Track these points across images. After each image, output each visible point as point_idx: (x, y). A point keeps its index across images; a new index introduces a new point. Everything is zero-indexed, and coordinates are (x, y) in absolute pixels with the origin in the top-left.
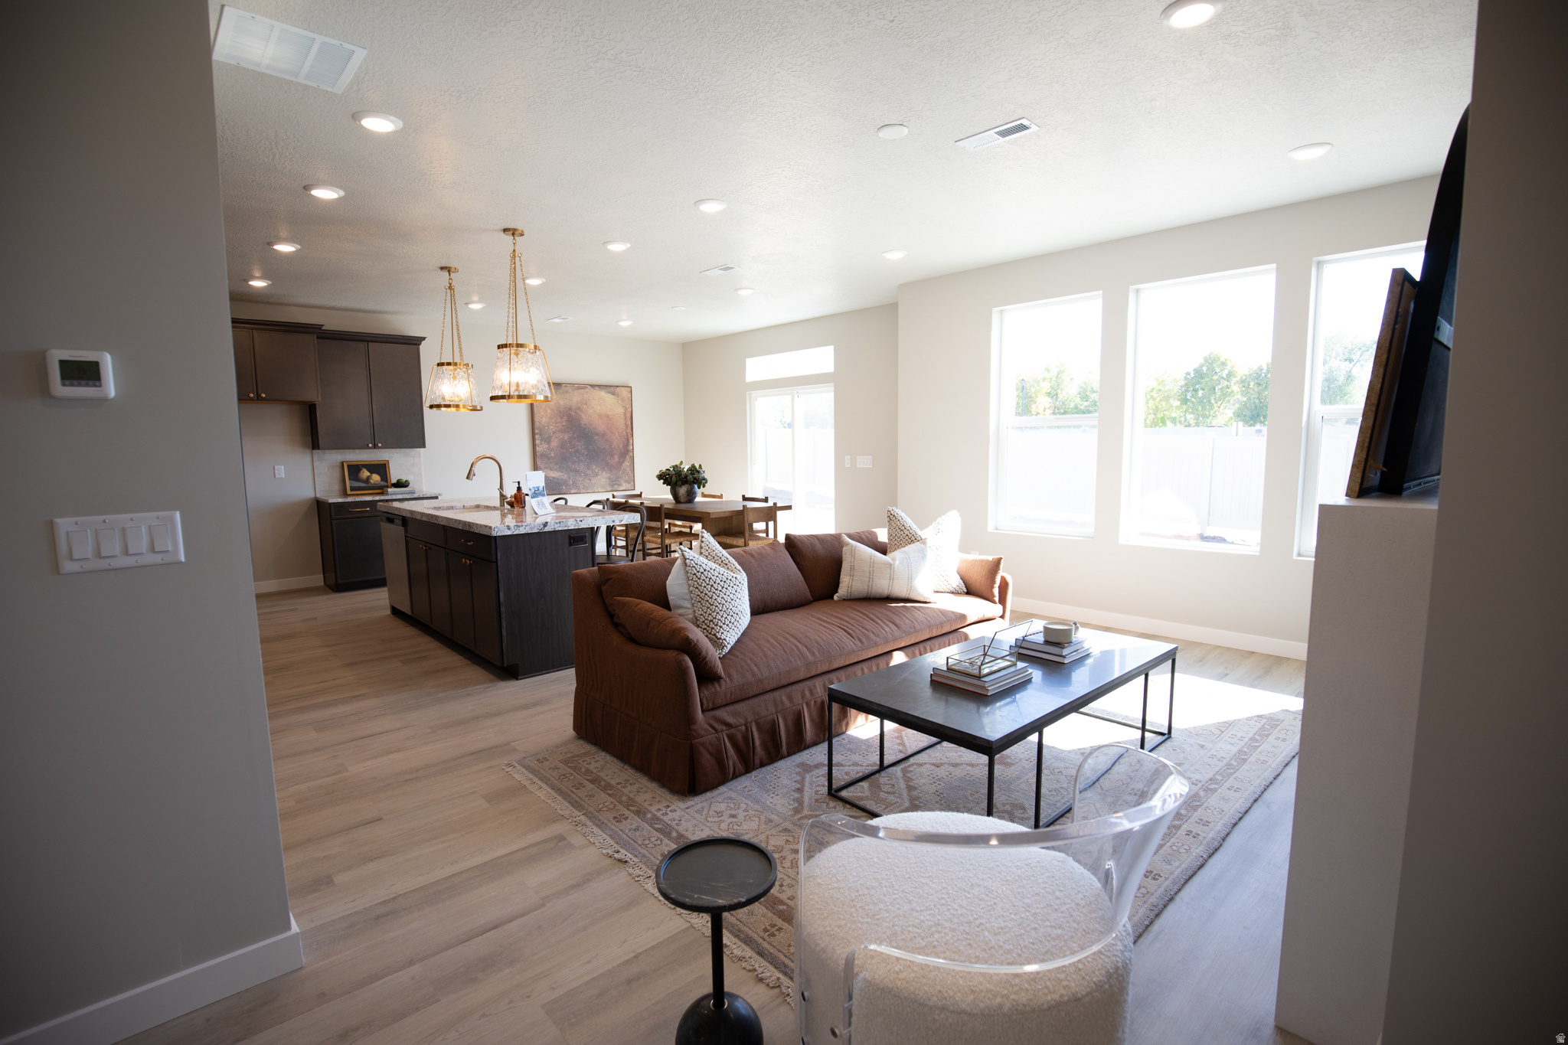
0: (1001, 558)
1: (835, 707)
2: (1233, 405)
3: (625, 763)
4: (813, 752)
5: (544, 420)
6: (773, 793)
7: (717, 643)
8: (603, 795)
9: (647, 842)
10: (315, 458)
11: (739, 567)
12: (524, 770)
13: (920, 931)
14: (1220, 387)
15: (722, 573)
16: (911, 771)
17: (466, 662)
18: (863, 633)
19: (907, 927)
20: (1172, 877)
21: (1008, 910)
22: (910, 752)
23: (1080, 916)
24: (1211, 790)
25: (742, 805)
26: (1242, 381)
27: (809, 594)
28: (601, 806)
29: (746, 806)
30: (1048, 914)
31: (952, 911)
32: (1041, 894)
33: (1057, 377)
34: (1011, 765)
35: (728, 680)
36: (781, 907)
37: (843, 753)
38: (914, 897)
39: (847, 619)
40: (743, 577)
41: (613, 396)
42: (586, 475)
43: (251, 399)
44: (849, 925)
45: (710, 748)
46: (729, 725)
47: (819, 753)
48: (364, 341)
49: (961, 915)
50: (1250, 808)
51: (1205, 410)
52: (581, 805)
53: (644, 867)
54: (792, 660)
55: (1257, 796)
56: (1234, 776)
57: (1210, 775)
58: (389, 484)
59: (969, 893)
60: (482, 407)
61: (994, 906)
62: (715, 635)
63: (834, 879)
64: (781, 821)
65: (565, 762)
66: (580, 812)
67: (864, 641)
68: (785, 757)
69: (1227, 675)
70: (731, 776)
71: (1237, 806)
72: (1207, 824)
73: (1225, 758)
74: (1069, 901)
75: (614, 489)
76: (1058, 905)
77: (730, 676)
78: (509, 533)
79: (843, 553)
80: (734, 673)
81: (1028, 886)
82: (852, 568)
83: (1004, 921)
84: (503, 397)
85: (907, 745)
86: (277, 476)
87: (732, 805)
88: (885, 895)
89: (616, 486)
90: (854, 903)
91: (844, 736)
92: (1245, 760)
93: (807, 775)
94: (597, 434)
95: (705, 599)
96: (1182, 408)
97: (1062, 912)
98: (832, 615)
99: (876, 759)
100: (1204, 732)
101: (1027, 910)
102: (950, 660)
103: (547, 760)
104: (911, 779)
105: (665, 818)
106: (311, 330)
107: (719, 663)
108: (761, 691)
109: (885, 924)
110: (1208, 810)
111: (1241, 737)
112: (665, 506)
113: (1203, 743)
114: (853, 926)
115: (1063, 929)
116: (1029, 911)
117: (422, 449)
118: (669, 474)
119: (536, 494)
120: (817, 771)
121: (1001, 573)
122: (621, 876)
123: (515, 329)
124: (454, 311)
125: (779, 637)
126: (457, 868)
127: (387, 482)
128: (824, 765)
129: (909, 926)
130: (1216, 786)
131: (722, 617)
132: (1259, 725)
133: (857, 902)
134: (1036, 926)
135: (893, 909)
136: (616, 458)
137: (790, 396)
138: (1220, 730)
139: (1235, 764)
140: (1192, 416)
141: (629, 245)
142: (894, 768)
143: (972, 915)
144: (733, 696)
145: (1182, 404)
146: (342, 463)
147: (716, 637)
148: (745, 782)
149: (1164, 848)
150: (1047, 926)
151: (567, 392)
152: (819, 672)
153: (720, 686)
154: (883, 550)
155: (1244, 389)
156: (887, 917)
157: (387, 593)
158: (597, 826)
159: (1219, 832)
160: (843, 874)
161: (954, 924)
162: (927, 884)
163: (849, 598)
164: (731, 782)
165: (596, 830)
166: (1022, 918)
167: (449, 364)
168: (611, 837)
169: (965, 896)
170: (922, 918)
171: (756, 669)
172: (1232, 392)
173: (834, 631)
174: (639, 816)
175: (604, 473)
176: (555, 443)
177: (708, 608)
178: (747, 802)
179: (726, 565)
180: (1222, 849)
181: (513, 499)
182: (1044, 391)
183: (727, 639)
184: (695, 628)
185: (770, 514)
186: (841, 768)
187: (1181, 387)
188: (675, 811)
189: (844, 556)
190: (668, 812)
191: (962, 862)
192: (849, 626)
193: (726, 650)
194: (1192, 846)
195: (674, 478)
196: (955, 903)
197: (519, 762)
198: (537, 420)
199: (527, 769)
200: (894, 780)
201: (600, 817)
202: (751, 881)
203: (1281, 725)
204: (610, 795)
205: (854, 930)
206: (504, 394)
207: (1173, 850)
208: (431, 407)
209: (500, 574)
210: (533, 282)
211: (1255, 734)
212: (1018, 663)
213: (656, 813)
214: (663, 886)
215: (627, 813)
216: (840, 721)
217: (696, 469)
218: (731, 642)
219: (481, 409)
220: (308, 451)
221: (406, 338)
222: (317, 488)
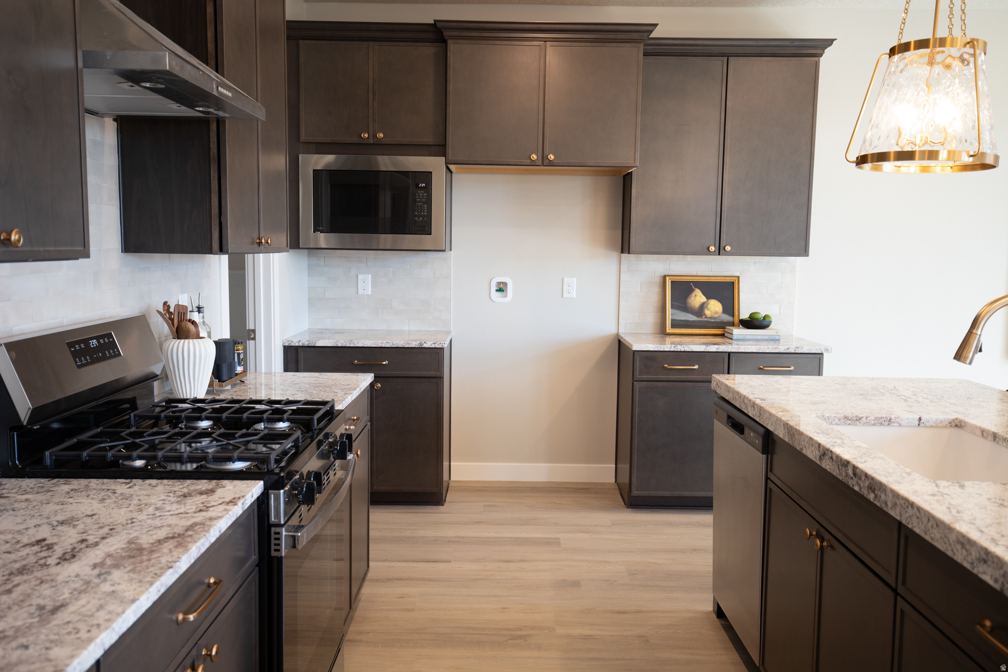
10: (624, 268)
43: (533, 164)
48: (723, 56)
58: (736, 321)
86: (566, 295)
106: (635, 36)
117: (799, 260)
127: (733, 316)
146: (665, 277)
167: (922, 44)
219: (993, 167)
220: (615, 255)
221: (796, 43)
222: (620, 321)
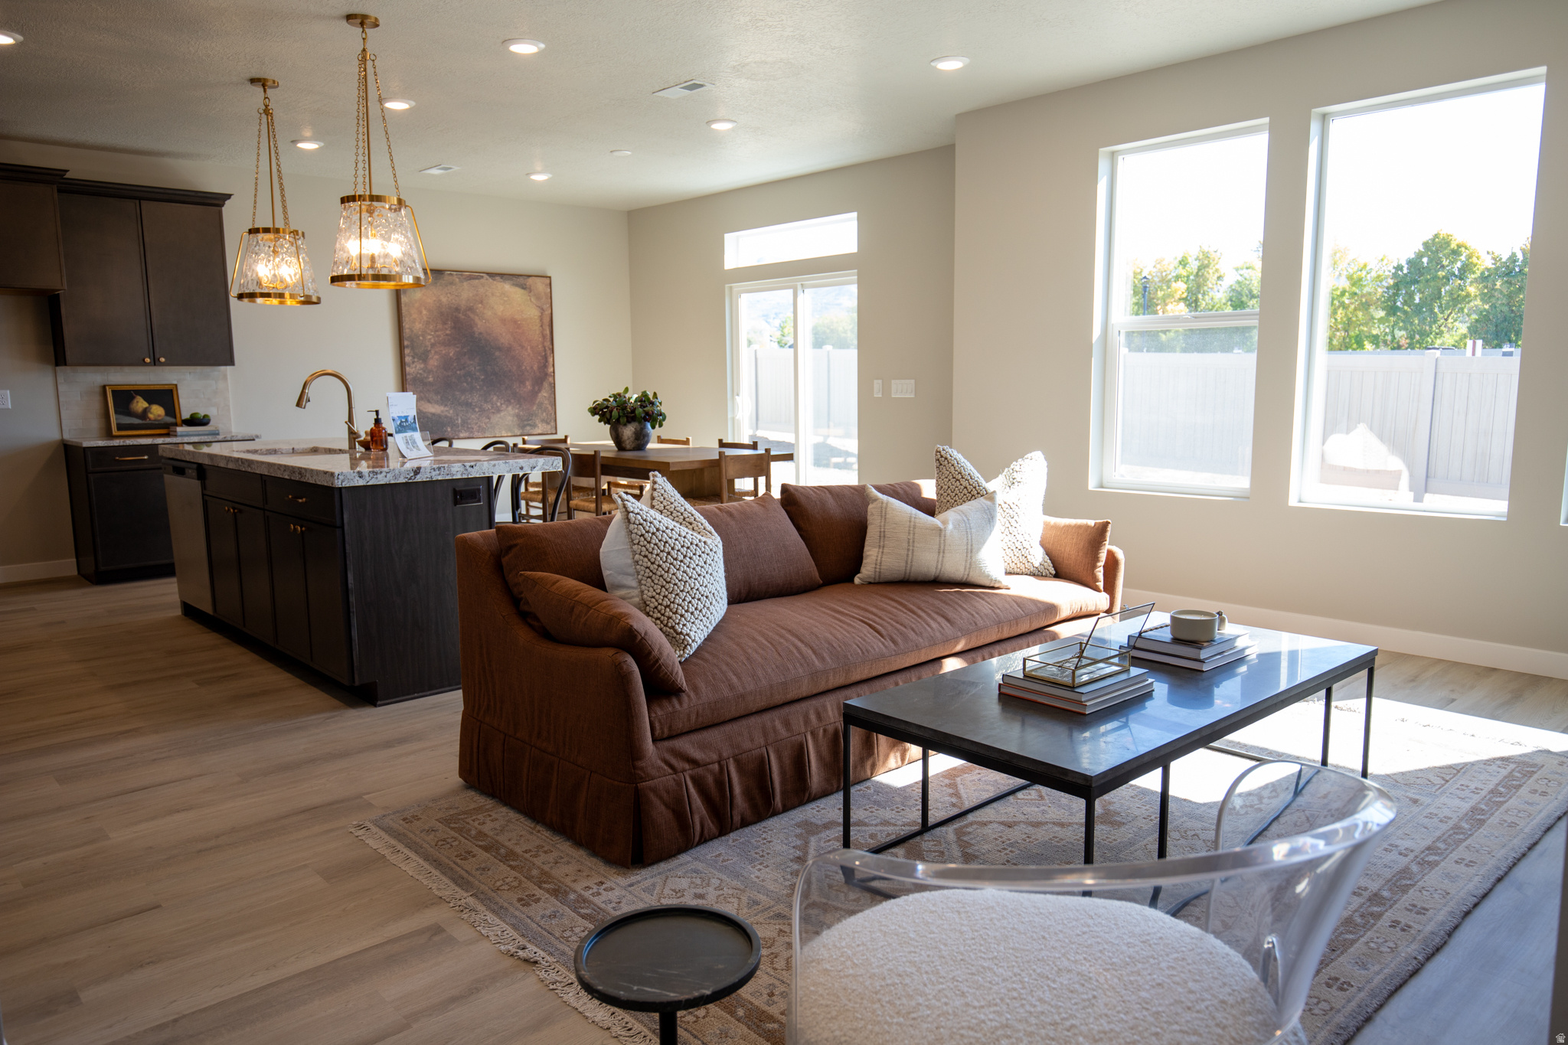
0: (1108, 523)
1: (856, 734)
2: (1469, 315)
3: (538, 822)
4: (822, 806)
5: (418, 326)
6: (761, 864)
7: (677, 639)
8: (503, 867)
9: (568, 934)
10: (60, 379)
11: (710, 528)
12: (382, 834)
13: (979, 1035)
14: (1447, 288)
15: (683, 534)
16: (969, 833)
17: (298, 681)
18: (898, 630)
19: (959, 1029)
20: (1368, 987)
21: (1115, 1007)
22: (967, 805)
23: (1227, 1019)
24: (1429, 863)
25: (713, 881)
26: (1483, 278)
27: (817, 574)
28: (498, 884)
29: (719, 882)
30: (1177, 1014)
31: (1028, 1008)
32: (1165, 985)
33: (1197, 275)
34: (1121, 824)
35: (692, 695)
36: (771, 1026)
37: (867, 807)
38: (969, 987)
39: (874, 610)
40: (716, 542)
41: (522, 291)
42: (482, 410)
44: (870, 1027)
45: (665, 795)
46: (694, 762)
47: (829, 808)
48: (135, 198)
49: (1043, 1013)
50: (1491, 890)
51: (1424, 324)
52: (468, 882)
53: (563, 970)
54: (791, 667)
55: (1501, 873)
56: (1465, 844)
57: (1428, 842)
58: (179, 421)
59: (1054, 981)
60: (319, 299)
61: (1093, 1001)
62: (673, 627)
63: (849, 963)
64: (772, 903)
65: (446, 821)
66: (467, 891)
67: (899, 640)
68: (779, 813)
69: (1453, 700)
70: (697, 839)
71: (1471, 886)
72: (1423, 911)
73: (1451, 818)
74: (1209, 997)
75: (526, 432)
76: (1192, 1002)
77: (695, 689)
78: (361, 483)
79: (869, 514)
80: (702, 685)
81: (1145, 973)
82: (882, 535)
83: (1109, 1023)
84: (350, 278)
85: (964, 796)
87: (698, 881)
88: (925, 985)
89: (528, 428)
90: (879, 996)
91: (868, 784)
92: (1482, 822)
93: (812, 839)
94: (499, 349)
95: (658, 573)
96: (1389, 321)
97: (1198, 1012)
98: (852, 604)
99: (916, 815)
100: (1418, 781)
101: (1144, 1008)
102: (1029, 664)
103: (418, 819)
104: (968, 844)
105: (597, 900)
106: (49, 178)
107: (679, 669)
108: (743, 713)
109: (925, 1026)
110: (1425, 893)
111: (1476, 788)
112: (602, 454)
113: (1417, 797)
114: (877, 1029)
115: (1200, 1035)
116: (1147, 1009)
117: (229, 368)
118: (607, 407)
119: (403, 426)
120: (828, 832)
121: (1107, 546)
122: (527, 984)
123: (367, 172)
124: (274, 152)
125: (770, 634)
126: (275, 975)
127: (175, 418)
128: (839, 824)
129: (963, 1028)
130: (1437, 858)
131: (684, 600)
132: (1504, 772)
133: (884, 995)
134: (1159, 1030)
135: (938, 1004)
136: (529, 385)
137: (791, 291)
138: (1443, 779)
139: (1467, 826)
140: (1403, 333)
141: (542, 46)
142: (943, 829)
143: (1059, 1014)
144: (700, 719)
145: (1388, 314)
146: (104, 387)
147: (675, 631)
148: (718, 849)
149: (1357, 945)
150: (1175, 1031)
151: (452, 283)
152: (831, 686)
153: (681, 703)
154: (929, 508)
155: (1486, 291)
156: (928, 1016)
157: (176, 585)
158: (493, 911)
159: (1443, 923)
160: (863, 955)
161: (1031, 1025)
162: (990, 969)
163: (877, 581)
164: (698, 849)
165: (490, 917)
166: (1136, 1018)
167: (267, 230)
168: (514, 927)
169: (1048, 986)
170: (982, 1017)
171: (735, 679)
172: (1468, 295)
173: (854, 627)
174: (556, 897)
175: (510, 408)
176: (434, 361)
177: (663, 586)
178: (721, 876)
179: (691, 524)
180: (1447, 950)
181: (369, 438)
182: (1177, 296)
183: (692, 634)
184: (643, 616)
185: (760, 465)
186: (864, 828)
187: (1388, 288)
188: (612, 889)
189: (870, 518)
190: (601, 891)
191: (1044, 937)
192: (877, 619)
193: (690, 651)
194: (1399, 942)
195: (615, 413)
196: (1033, 996)
197: (375, 823)
198: (406, 325)
199: (386, 832)
200: (944, 846)
201: (498, 899)
202: (720, 966)
203: (1539, 773)
204: (513, 868)
205: (877, 1034)
206: (351, 273)
207: (1370, 948)
208: (241, 296)
209: (347, 545)
210: (396, 106)
211: (1498, 785)
212: (1132, 669)
213: (583, 892)
214: (586, 975)
215: (539, 892)
216: (862, 761)
217: (649, 399)
218: (697, 639)
219: (318, 303)
220: (49, 369)
221: (200, 194)
222: (64, 428)
